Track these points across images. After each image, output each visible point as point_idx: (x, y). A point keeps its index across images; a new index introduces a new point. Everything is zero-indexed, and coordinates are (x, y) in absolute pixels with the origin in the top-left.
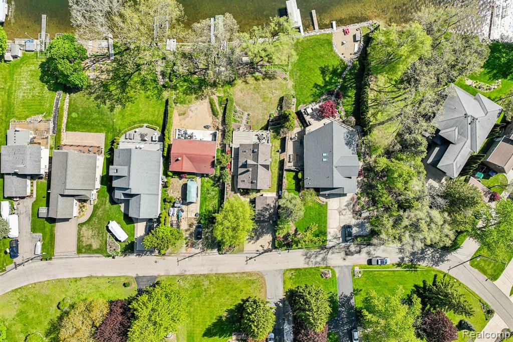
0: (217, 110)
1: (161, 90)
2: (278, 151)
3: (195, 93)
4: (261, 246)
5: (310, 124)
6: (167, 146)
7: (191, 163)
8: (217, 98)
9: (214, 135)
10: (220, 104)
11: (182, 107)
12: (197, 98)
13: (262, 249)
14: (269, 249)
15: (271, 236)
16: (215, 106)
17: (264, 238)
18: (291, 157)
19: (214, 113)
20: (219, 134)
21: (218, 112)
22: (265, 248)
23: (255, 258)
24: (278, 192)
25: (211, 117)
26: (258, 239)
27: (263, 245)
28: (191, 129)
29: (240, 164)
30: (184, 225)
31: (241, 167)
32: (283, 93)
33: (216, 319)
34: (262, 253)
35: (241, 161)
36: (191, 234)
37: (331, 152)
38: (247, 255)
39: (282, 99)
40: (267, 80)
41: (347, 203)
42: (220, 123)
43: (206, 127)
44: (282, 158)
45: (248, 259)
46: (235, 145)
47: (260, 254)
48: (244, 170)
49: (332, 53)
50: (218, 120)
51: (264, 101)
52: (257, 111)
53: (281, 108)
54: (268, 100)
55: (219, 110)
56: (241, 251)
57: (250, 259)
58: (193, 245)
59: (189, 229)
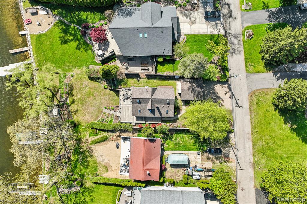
0: (102, 137)
1: (85, 188)
2: (139, 80)
3: (87, 157)
4: (226, 94)
5: (112, 52)
6: (136, 184)
7: (151, 161)
8: (91, 137)
9: (125, 139)
10: (96, 134)
11: (100, 169)
12: (91, 156)
13: (228, 93)
14: (228, 87)
15: (216, 85)
16: (98, 139)
17: (218, 92)
18: (144, 68)
19: (105, 140)
20: (124, 135)
21: (104, 137)
22: (228, 90)
23: (237, 99)
24: (176, 80)
25: (109, 142)
26: (219, 97)
27: (225, 93)
28: (119, 161)
29: (152, 115)
30: (209, 165)
31: (154, 115)
32: (85, 78)
33: (293, 134)
34: (232, 93)
35: (149, 114)
36: (217, 158)
37: (138, 29)
38: (234, 107)
39: (91, 78)
40: (74, 92)
41: (184, 17)
42: (113, 134)
43: (118, 146)
44: (145, 77)
45: (237, 106)
46: (134, 121)
47: (233, 95)
48: (157, 111)
49: (48, 34)
50: (111, 136)
51: (93, 94)
52: (102, 101)
53: (99, 78)
54: (92, 91)
55: (102, 136)
56: (230, 112)
57: (237, 104)
58: (227, 156)
59: (212, 160)
